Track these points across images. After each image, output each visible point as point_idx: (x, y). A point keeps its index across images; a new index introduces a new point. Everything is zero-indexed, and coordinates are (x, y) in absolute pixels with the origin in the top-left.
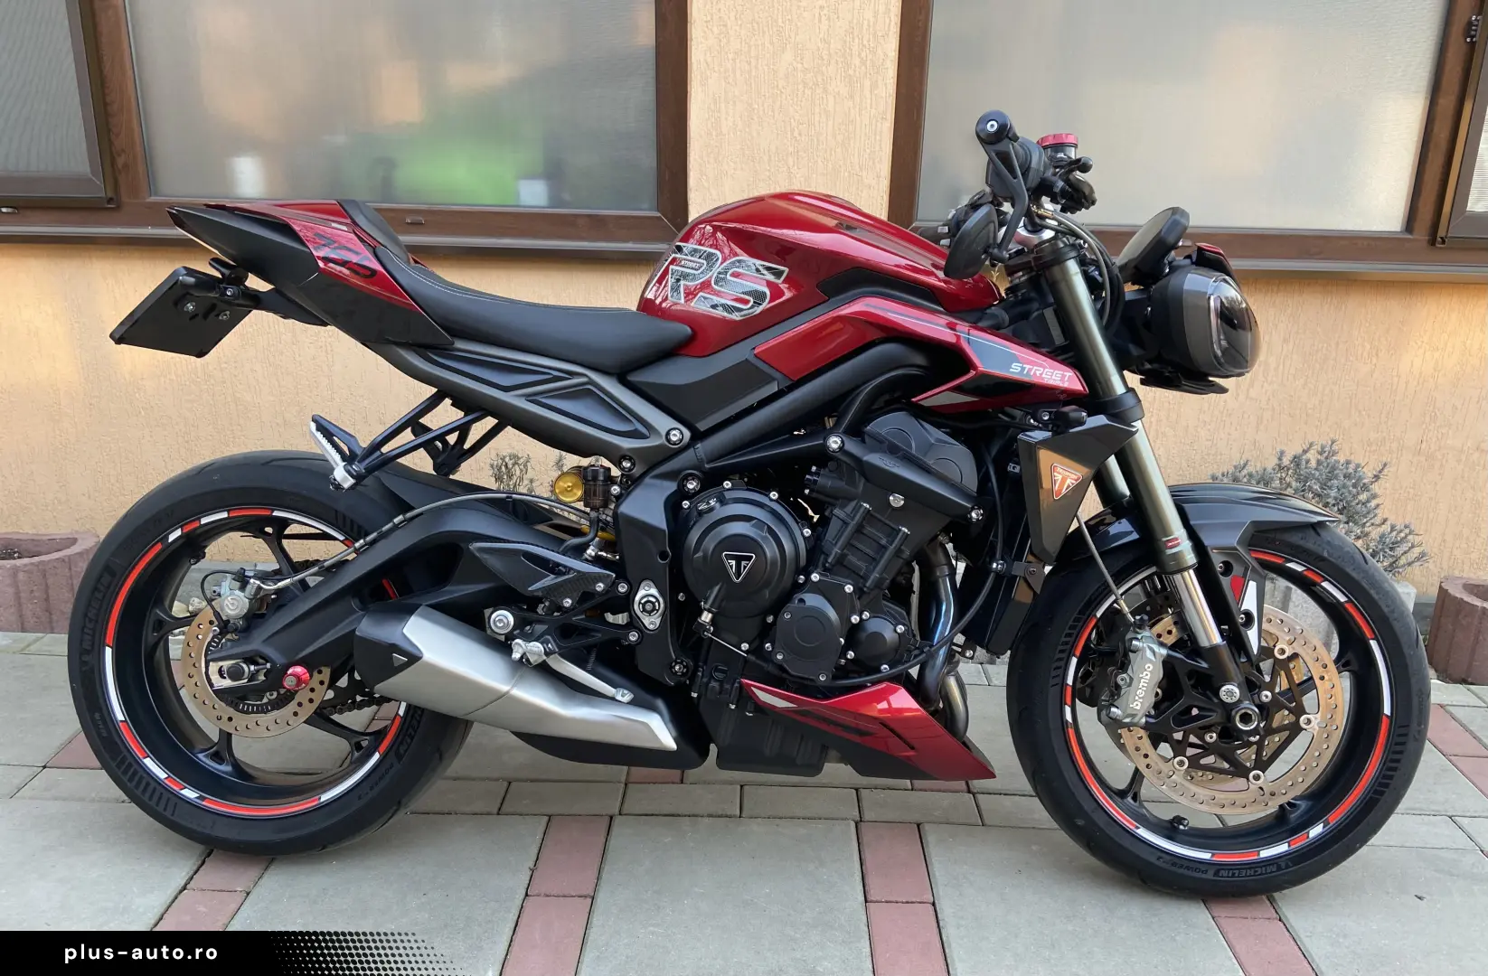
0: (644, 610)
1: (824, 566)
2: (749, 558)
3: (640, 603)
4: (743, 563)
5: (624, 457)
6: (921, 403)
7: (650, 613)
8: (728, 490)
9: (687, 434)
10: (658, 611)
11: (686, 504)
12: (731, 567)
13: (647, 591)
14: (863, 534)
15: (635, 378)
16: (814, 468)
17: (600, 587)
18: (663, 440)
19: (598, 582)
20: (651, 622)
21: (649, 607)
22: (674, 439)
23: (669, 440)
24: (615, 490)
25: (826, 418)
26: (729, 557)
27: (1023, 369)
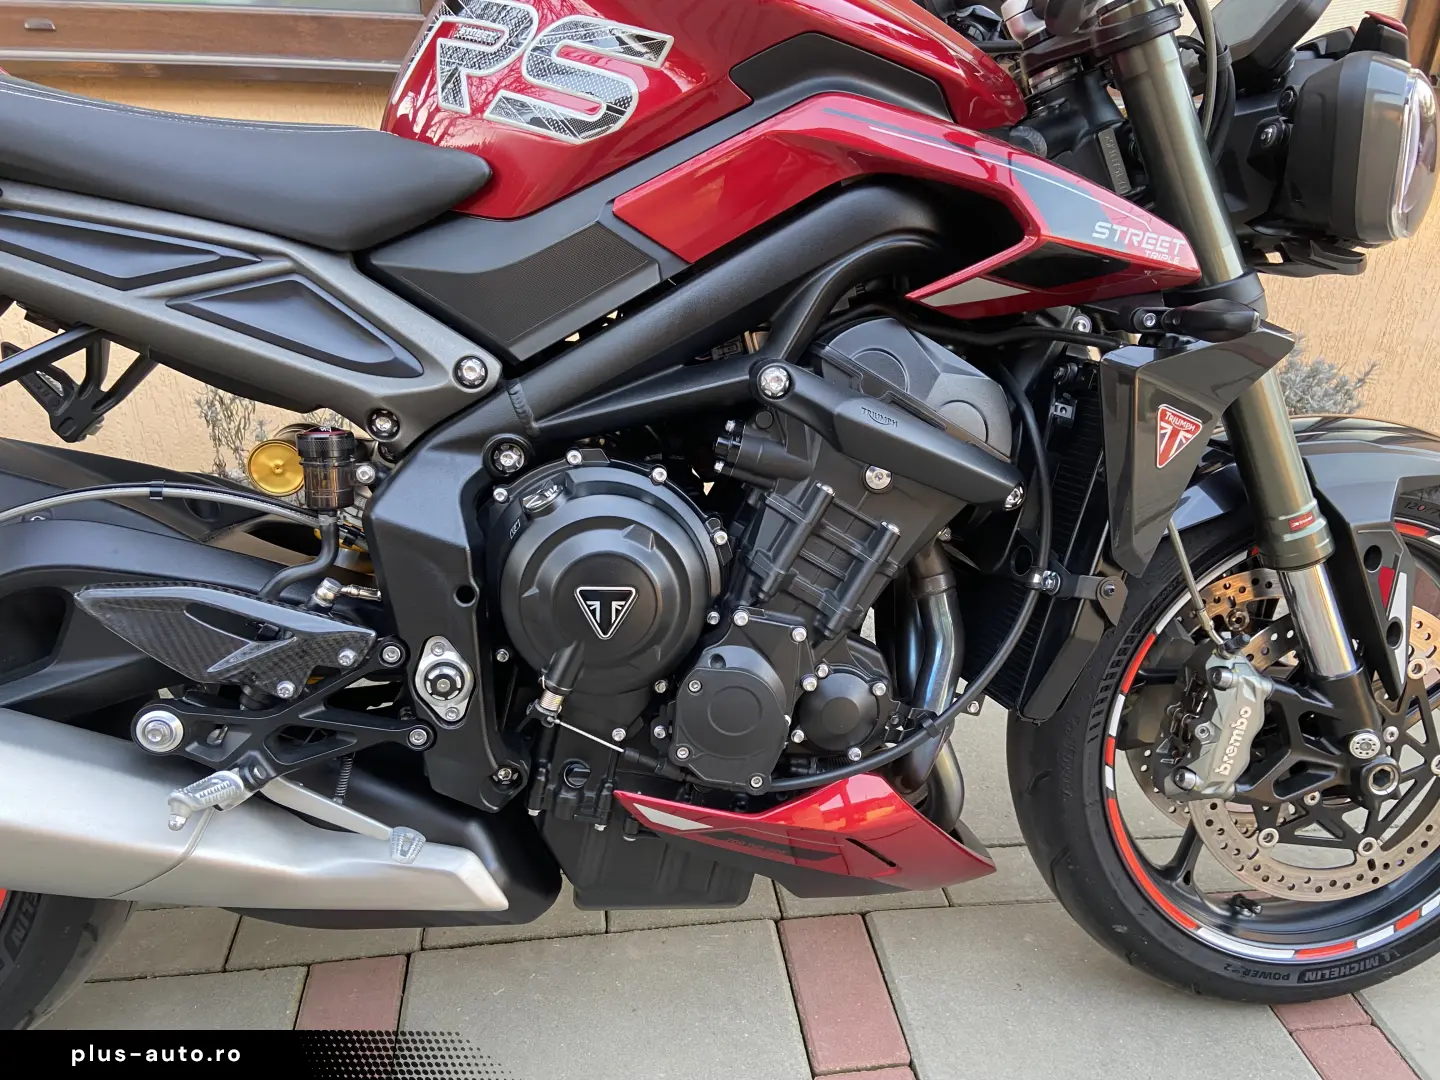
0: (435, 692)
1: (754, 594)
2: (625, 596)
3: (426, 678)
4: (615, 605)
5: (378, 412)
6: (923, 301)
7: (445, 695)
8: (577, 467)
9: (495, 367)
10: (460, 690)
11: (500, 494)
12: (593, 612)
13: (439, 657)
14: (823, 538)
15: (382, 260)
16: (730, 425)
17: (348, 657)
18: (450, 380)
19: (342, 648)
20: (451, 709)
21: (443, 686)
22: (470, 376)
23: (460, 380)
24: (364, 473)
25: (747, 334)
26: (586, 596)
27: (1113, 232)
